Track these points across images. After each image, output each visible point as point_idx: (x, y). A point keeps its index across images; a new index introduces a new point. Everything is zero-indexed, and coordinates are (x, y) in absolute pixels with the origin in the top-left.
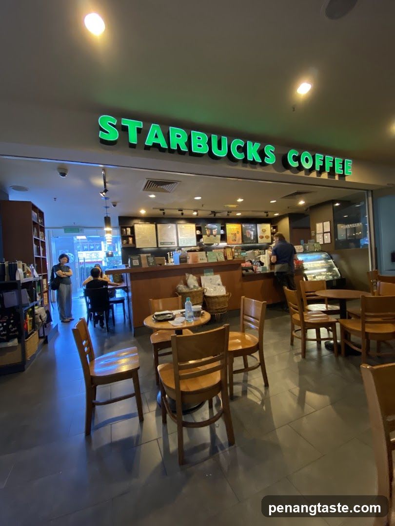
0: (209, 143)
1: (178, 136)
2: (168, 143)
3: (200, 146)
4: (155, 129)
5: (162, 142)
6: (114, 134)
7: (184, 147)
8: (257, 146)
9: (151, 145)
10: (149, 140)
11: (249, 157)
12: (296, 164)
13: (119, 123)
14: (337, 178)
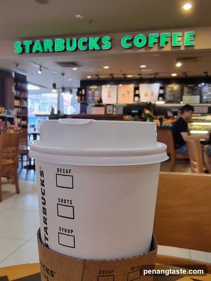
0: (65, 44)
1: (48, 44)
2: (43, 49)
3: (59, 47)
4: (37, 43)
5: (40, 49)
6: (20, 50)
7: (51, 50)
8: (97, 39)
9: (35, 52)
10: (34, 49)
11: (91, 48)
12: (129, 45)
13: (22, 44)
14: (183, 48)
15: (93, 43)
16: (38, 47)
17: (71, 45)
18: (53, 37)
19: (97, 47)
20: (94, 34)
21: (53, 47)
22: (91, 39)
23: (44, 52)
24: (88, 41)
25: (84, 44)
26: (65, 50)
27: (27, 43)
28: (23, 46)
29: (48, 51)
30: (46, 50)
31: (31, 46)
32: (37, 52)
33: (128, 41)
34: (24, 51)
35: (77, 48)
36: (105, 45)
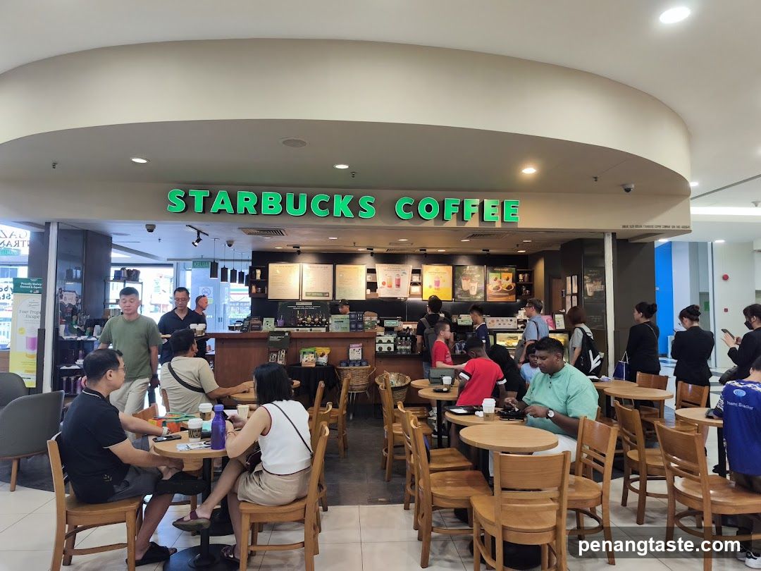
0: (283, 203)
1: (247, 199)
2: (235, 207)
3: (271, 207)
4: (222, 195)
5: (228, 207)
6: (180, 206)
7: (252, 210)
8: (348, 199)
9: (217, 212)
10: (216, 206)
11: (337, 213)
12: (410, 215)
13: (186, 195)
14: (498, 225)
15: (341, 205)
16: (223, 202)
17: (296, 206)
18: (258, 187)
19: (349, 213)
20: (341, 188)
21: (258, 206)
22: (337, 198)
23: (236, 214)
24: (332, 200)
25: (322, 205)
26: (284, 212)
27: (199, 196)
28: (187, 198)
29: (246, 213)
30: (240, 210)
31: (208, 202)
32: (221, 212)
33: (407, 208)
34: (188, 209)
35: (308, 211)
36: (366, 211)
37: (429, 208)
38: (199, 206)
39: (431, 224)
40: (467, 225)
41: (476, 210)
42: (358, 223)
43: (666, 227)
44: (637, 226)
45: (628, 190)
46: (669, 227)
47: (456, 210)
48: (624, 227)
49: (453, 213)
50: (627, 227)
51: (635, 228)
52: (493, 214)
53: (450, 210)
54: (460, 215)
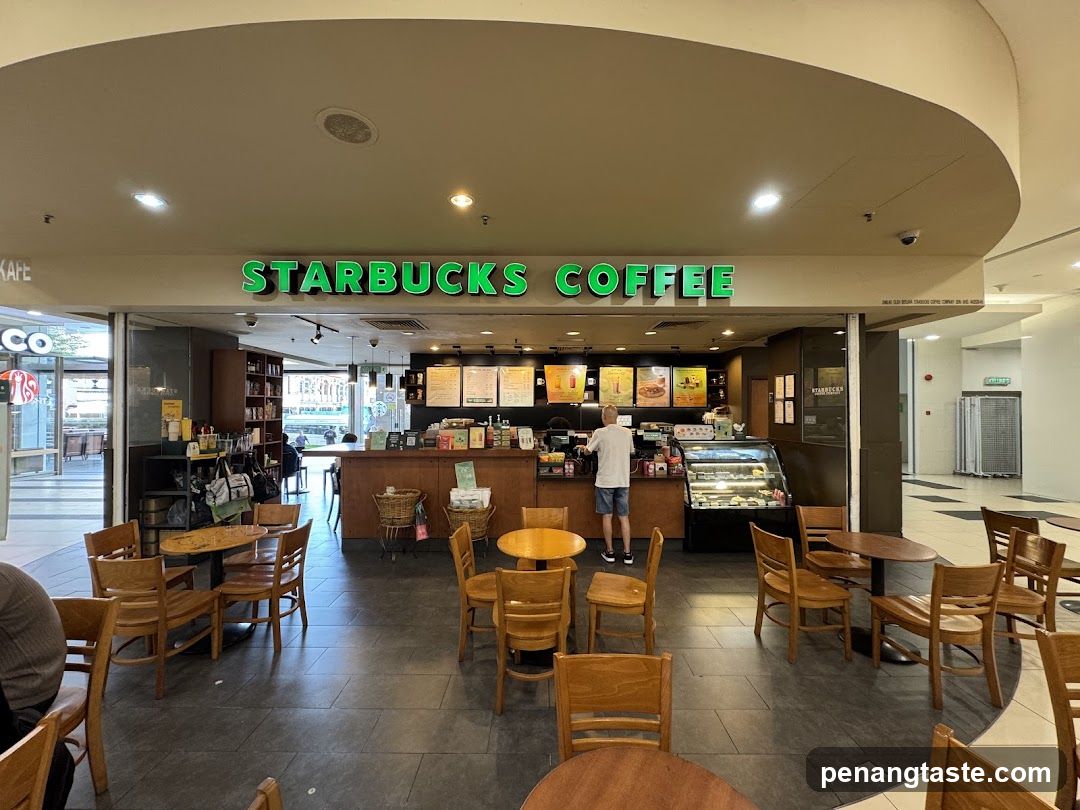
0: (398, 276)
1: (349, 272)
2: (333, 283)
3: (382, 282)
4: (316, 268)
5: (324, 284)
6: (261, 283)
7: (356, 288)
8: (488, 268)
9: (308, 291)
10: (307, 284)
11: (472, 289)
12: (576, 289)
13: (267, 268)
14: (703, 303)
15: (478, 278)
16: (316, 278)
17: (416, 280)
18: (363, 255)
19: (489, 289)
20: (481, 255)
21: (364, 281)
22: (473, 268)
23: (334, 293)
24: (464, 272)
25: (452, 277)
26: (399, 289)
27: (284, 270)
28: (268, 273)
29: (348, 292)
30: (340, 287)
31: (296, 278)
32: (315, 291)
33: (572, 278)
34: (271, 288)
35: (433, 287)
36: (513, 285)
37: (603, 279)
38: (284, 282)
39: (606, 303)
40: (659, 304)
41: (671, 280)
42: (504, 303)
43: (947, 302)
44: (903, 302)
45: (908, 241)
46: (952, 302)
47: (643, 281)
48: (885, 302)
49: (639, 287)
50: (890, 302)
51: (901, 305)
52: (696, 287)
53: (634, 281)
54: (649, 289)
